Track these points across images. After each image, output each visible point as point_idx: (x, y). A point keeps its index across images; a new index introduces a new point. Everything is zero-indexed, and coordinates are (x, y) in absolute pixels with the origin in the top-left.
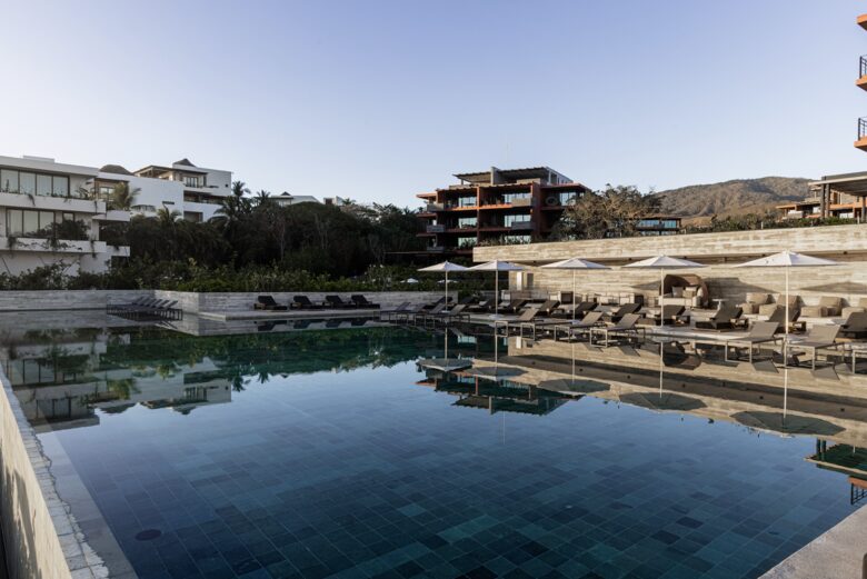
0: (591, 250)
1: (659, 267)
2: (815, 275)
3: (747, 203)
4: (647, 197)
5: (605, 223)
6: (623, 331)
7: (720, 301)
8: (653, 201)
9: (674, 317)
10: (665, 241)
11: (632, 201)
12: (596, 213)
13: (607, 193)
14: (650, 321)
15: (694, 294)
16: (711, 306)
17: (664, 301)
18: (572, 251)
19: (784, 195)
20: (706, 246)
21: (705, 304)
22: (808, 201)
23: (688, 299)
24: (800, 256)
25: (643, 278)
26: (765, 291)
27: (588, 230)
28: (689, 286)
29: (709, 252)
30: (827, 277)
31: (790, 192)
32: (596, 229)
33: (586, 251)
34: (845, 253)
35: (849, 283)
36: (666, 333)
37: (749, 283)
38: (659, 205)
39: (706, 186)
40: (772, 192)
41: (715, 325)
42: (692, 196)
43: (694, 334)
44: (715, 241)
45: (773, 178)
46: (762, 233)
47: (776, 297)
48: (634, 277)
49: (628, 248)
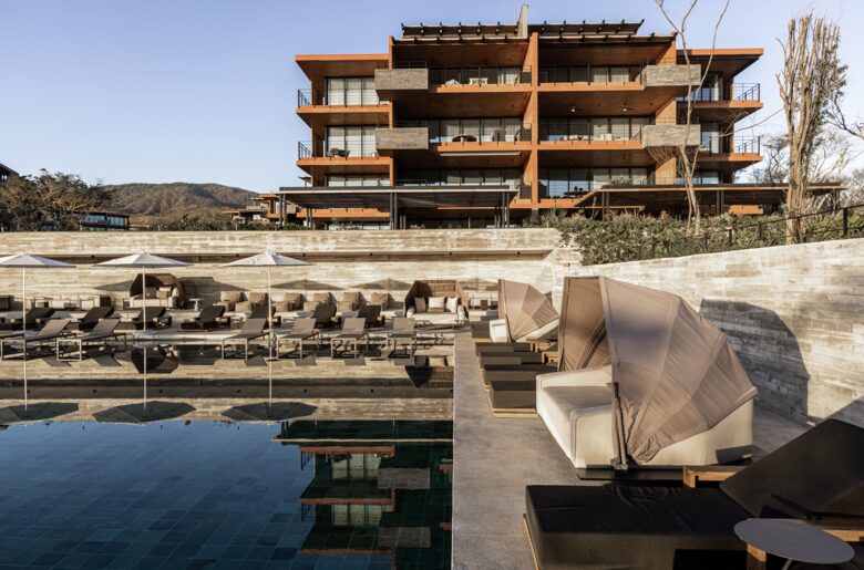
0: (41, 245)
1: (140, 266)
2: (279, 273)
3: (192, 206)
4: (94, 189)
5: (40, 214)
6: (99, 339)
7: (197, 300)
8: (102, 195)
9: (155, 320)
10: (138, 238)
11: (77, 192)
12: (26, 201)
13: (42, 180)
14: (127, 326)
15: (169, 294)
16: (187, 306)
17: (134, 303)
18: (11, 245)
19: (224, 201)
20: (182, 245)
21: (182, 304)
22: (250, 208)
23: (164, 299)
24: (280, 256)
25: (108, 277)
26: (238, 289)
27: (18, 220)
28: (163, 286)
29: (185, 251)
30: (289, 275)
31: (230, 199)
32: (29, 221)
33: (33, 245)
34: (304, 255)
35: (306, 281)
36: (151, 337)
37: (223, 282)
38: (109, 199)
39: (152, 186)
40: (214, 198)
41: (201, 325)
42: (138, 194)
43: (182, 336)
44: (192, 240)
45: (214, 185)
46: (237, 234)
47: (247, 295)
48: (97, 276)
49: (91, 244)
